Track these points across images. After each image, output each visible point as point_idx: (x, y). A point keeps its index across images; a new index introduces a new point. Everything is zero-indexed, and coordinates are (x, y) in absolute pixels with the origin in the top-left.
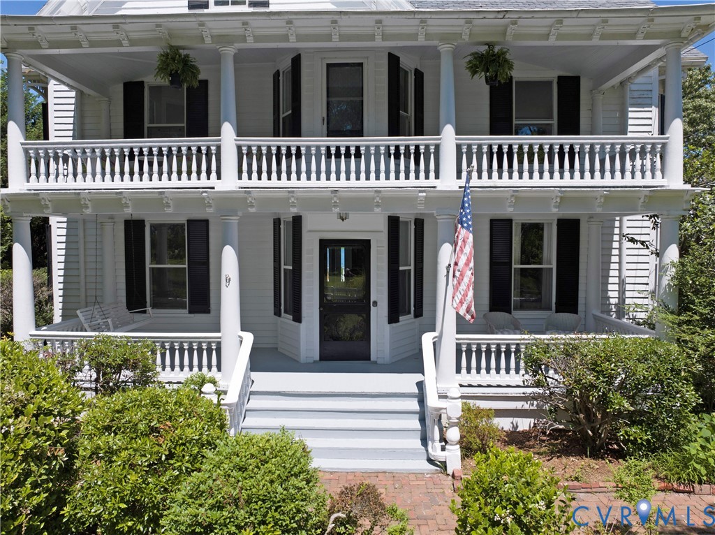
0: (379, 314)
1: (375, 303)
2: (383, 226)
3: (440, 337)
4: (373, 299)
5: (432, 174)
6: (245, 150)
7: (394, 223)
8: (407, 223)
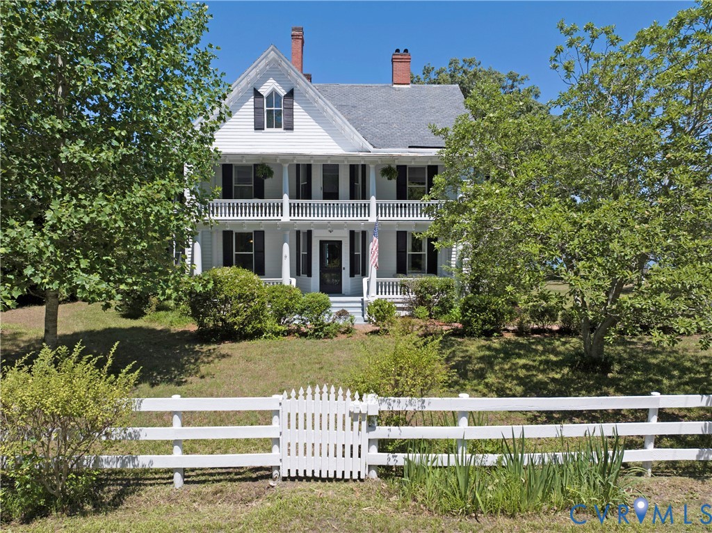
0: (346, 273)
1: (344, 268)
2: (347, 235)
3: (370, 279)
4: (343, 267)
5: (367, 215)
6: (292, 205)
7: (352, 233)
8: (358, 233)
